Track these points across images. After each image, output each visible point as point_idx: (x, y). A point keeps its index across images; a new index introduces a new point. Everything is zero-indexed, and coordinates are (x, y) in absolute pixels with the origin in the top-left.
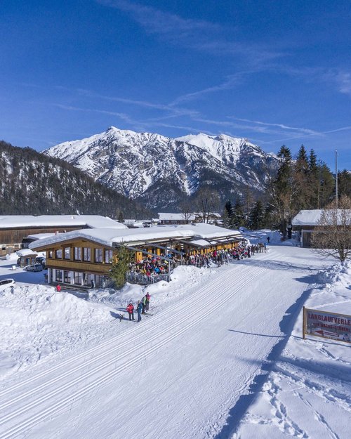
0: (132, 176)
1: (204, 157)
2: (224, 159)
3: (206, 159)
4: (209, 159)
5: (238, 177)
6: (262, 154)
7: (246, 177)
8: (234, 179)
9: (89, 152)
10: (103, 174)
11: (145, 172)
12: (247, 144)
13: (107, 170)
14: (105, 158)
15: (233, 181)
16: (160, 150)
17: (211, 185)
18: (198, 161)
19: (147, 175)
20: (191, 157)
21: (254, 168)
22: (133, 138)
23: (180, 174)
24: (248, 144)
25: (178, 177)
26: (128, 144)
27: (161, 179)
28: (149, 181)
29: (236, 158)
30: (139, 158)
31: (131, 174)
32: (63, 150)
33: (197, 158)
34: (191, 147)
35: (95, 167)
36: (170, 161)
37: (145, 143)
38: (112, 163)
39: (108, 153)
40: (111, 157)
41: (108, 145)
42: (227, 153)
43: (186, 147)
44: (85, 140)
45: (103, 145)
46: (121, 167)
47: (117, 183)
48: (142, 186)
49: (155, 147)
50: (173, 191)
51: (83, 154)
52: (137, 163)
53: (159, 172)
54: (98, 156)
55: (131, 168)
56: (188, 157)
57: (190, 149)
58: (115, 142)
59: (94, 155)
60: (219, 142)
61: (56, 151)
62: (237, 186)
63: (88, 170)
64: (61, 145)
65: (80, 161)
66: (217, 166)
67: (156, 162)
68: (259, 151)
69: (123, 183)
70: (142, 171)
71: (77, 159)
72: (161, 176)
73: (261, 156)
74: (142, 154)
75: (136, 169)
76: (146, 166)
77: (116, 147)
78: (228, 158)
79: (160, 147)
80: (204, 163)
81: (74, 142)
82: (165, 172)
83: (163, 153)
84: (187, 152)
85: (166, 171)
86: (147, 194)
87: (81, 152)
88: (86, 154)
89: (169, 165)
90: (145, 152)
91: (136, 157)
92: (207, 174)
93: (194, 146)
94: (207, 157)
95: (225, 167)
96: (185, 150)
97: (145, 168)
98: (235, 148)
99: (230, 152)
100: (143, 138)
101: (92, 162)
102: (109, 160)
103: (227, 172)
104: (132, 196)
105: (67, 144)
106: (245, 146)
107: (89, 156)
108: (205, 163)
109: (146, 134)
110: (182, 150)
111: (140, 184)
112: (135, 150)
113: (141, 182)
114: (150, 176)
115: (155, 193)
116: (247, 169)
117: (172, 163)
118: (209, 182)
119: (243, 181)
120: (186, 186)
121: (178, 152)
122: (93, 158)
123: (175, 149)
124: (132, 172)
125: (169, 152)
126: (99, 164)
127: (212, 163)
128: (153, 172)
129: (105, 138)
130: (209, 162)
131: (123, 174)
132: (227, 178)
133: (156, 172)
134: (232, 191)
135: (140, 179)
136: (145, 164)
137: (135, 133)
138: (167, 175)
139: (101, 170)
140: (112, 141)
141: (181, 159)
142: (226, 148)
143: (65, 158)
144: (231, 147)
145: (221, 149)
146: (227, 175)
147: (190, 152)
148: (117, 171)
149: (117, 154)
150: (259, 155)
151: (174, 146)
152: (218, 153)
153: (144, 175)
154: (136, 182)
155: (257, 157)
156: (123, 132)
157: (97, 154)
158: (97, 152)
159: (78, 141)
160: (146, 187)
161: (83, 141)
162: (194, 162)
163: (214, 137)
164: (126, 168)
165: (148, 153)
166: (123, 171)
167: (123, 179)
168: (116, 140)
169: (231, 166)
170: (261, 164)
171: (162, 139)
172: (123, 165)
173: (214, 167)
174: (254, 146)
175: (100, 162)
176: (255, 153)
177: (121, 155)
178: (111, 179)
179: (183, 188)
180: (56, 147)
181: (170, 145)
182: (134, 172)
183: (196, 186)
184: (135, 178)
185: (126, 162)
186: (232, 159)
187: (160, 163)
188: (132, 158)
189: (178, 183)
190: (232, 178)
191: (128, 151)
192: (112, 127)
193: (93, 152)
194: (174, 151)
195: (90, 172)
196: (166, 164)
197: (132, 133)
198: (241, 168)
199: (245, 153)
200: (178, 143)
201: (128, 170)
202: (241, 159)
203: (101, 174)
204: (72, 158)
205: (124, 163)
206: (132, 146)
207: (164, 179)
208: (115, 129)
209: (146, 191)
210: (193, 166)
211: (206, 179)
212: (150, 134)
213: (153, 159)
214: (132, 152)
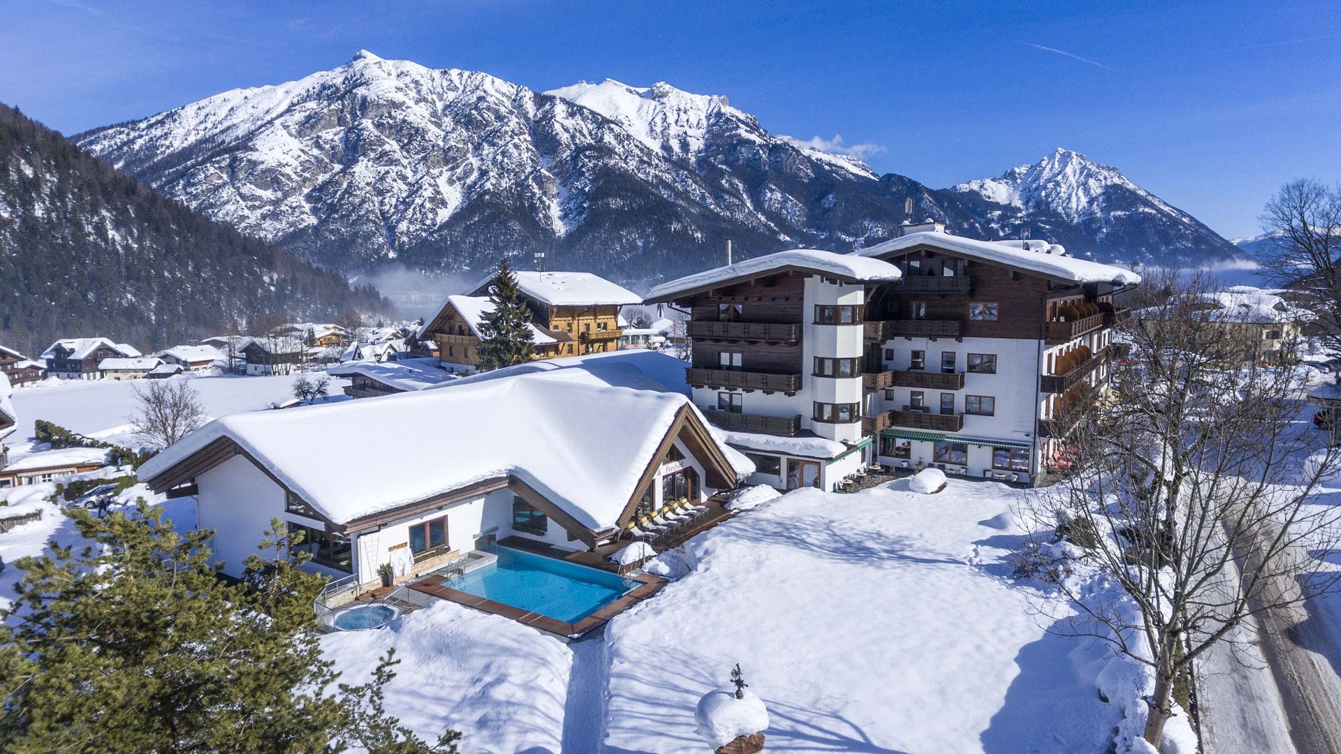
0: (409, 184)
1: (609, 138)
2: (666, 148)
3: (614, 142)
4: (620, 142)
5: (695, 190)
6: (760, 135)
7: (718, 192)
8: (685, 195)
9: (287, 117)
10: (326, 177)
11: (446, 175)
12: (723, 110)
13: (338, 167)
14: (332, 135)
15: (680, 202)
16: (490, 116)
17: (619, 211)
18: (590, 147)
19: (451, 182)
20: (573, 137)
21: (738, 172)
22: (416, 82)
23: (540, 181)
24: (728, 110)
25: (536, 190)
26: (399, 97)
27: (487, 192)
28: (454, 197)
29: (696, 144)
30: (429, 136)
31: (404, 178)
32: (223, 112)
33: (589, 140)
34: (575, 110)
35: (304, 157)
36: (516, 146)
37: (451, 96)
38: (353, 149)
39: (341, 121)
40: (350, 130)
41: (342, 98)
42: (674, 130)
43: (560, 110)
44: (290, 85)
45: (329, 98)
46: (378, 160)
47: (363, 201)
48: (433, 211)
49: (476, 108)
50: (517, 227)
51: (271, 122)
52: (424, 149)
53: (483, 173)
54: (313, 127)
55: (405, 162)
56: (564, 137)
57: (572, 115)
58: (360, 91)
59: (302, 124)
60: (653, 103)
61: (203, 113)
62: (689, 214)
63: (280, 165)
64: (218, 98)
65: (259, 142)
66: (642, 161)
67: (478, 148)
68: (753, 128)
69: (382, 203)
70: (435, 172)
71: (251, 135)
72: (488, 186)
73: (758, 141)
74: (439, 125)
75: (421, 167)
76: (449, 158)
77: (364, 105)
78: (675, 145)
79: (489, 109)
80: (606, 151)
81: (257, 90)
82: (500, 176)
83: (497, 124)
84: (562, 122)
85: (503, 171)
86: (445, 232)
87: (268, 118)
88: (277, 122)
89: (510, 157)
90: (448, 122)
91: (418, 132)
92: (611, 180)
93: (581, 108)
94: (617, 137)
95: (663, 166)
96: (558, 118)
97: (447, 163)
98: (694, 121)
99: (680, 131)
100: (445, 84)
101: (295, 144)
102: (346, 140)
103: (668, 177)
104: (405, 239)
105: (235, 96)
106: (719, 115)
107: (286, 127)
108: (610, 152)
109: (454, 73)
110: (548, 117)
111: (428, 205)
112: (418, 115)
113: (432, 200)
114: (458, 185)
115: (467, 230)
116: (722, 173)
117: (522, 150)
118: (615, 203)
119: (709, 201)
120: (555, 211)
121: (537, 122)
122: (300, 134)
123: (531, 115)
124: (409, 173)
125: (513, 122)
126: (316, 152)
127: (628, 154)
128: (467, 174)
129: (338, 81)
130: (619, 149)
131: (382, 179)
132: (665, 193)
133: (475, 175)
134: (675, 226)
135: (428, 192)
136: (446, 151)
137: (423, 70)
138: (505, 183)
139: (321, 166)
140: (356, 86)
141: (544, 140)
142: (671, 119)
143: (222, 132)
144: (683, 117)
145: (658, 120)
146: (667, 186)
147: (570, 123)
148: (364, 171)
149: (367, 123)
150: (753, 137)
151: (530, 107)
152: (652, 130)
153: (442, 182)
154: (418, 201)
155: (749, 142)
156: (389, 64)
157: (309, 125)
158: (309, 118)
159: (267, 87)
160: (444, 215)
161: (281, 90)
162: (580, 150)
163: (642, 90)
164: (392, 162)
165: (457, 122)
166: (383, 169)
167: (380, 193)
168: (366, 83)
169: (681, 164)
170: (756, 158)
171: (497, 89)
172: (385, 153)
173: (632, 165)
174: (742, 116)
175: (318, 146)
176: (743, 132)
177: (379, 126)
178: (346, 191)
179: (547, 217)
180: (202, 103)
181: (517, 103)
182: (415, 172)
183: (580, 213)
184: (415, 189)
185: (392, 145)
186: (685, 146)
187: (487, 150)
188: (408, 134)
189: (532, 206)
190: (678, 194)
191: (399, 115)
192: (364, 52)
193: (299, 116)
194: (527, 119)
195: (288, 170)
196: (503, 154)
197: (416, 70)
198: (706, 169)
199: (719, 130)
200: (541, 100)
201: (394, 169)
202: (707, 146)
203: (322, 178)
204: (241, 132)
205: (387, 147)
206: (411, 103)
207: (493, 194)
208: (370, 57)
209: (445, 226)
210: (575, 158)
211: (607, 195)
212: (466, 74)
213: (470, 139)
214: (410, 119)
